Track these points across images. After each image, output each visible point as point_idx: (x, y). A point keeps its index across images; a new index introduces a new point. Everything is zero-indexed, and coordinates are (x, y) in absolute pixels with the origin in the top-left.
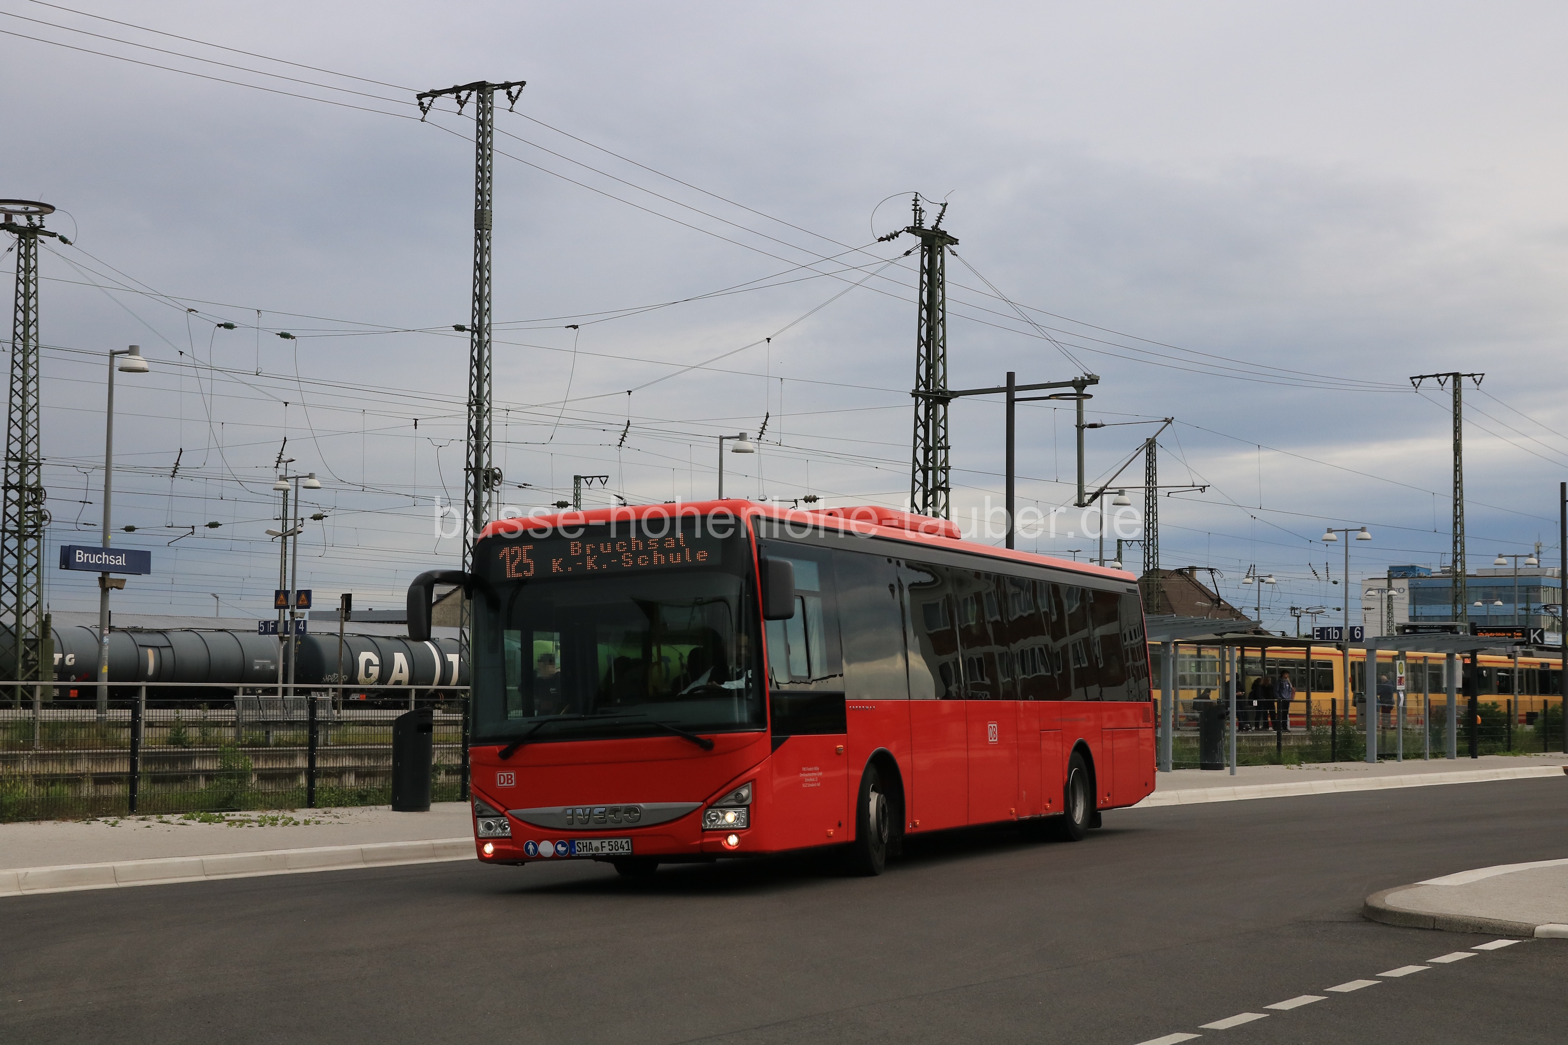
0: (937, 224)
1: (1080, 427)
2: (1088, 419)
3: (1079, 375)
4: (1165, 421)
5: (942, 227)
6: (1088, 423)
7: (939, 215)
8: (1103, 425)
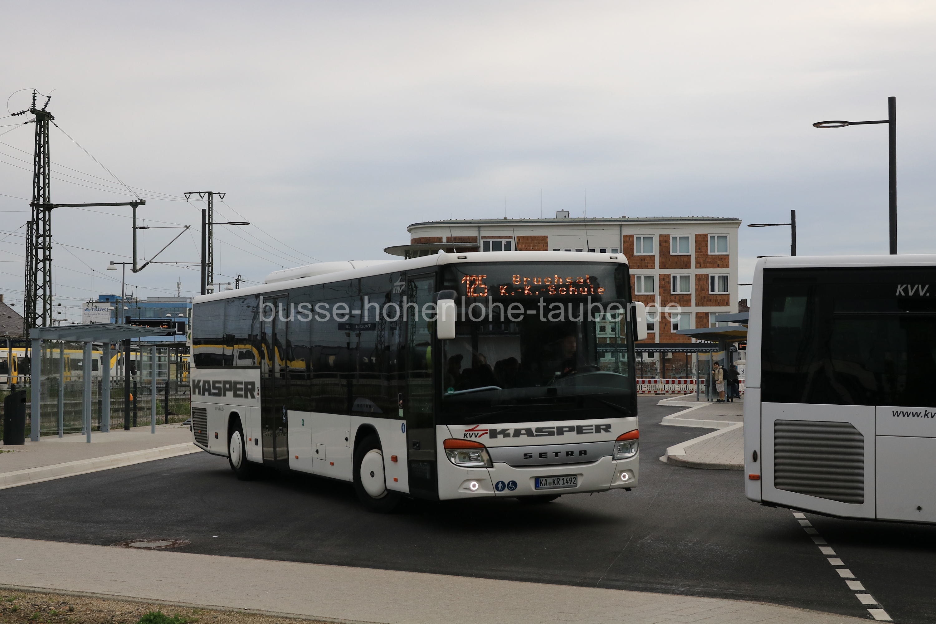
0: (45, 108)
1: (135, 228)
2: (139, 224)
3: (135, 199)
4: (185, 227)
5: (47, 110)
6: (139, 226)
7: (46, 103)
8: (149, 228)
